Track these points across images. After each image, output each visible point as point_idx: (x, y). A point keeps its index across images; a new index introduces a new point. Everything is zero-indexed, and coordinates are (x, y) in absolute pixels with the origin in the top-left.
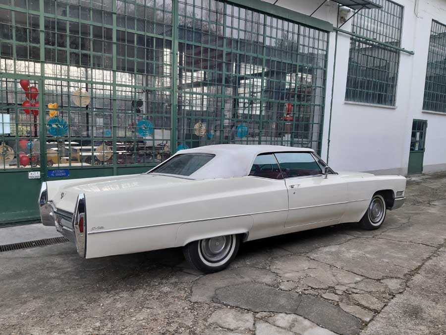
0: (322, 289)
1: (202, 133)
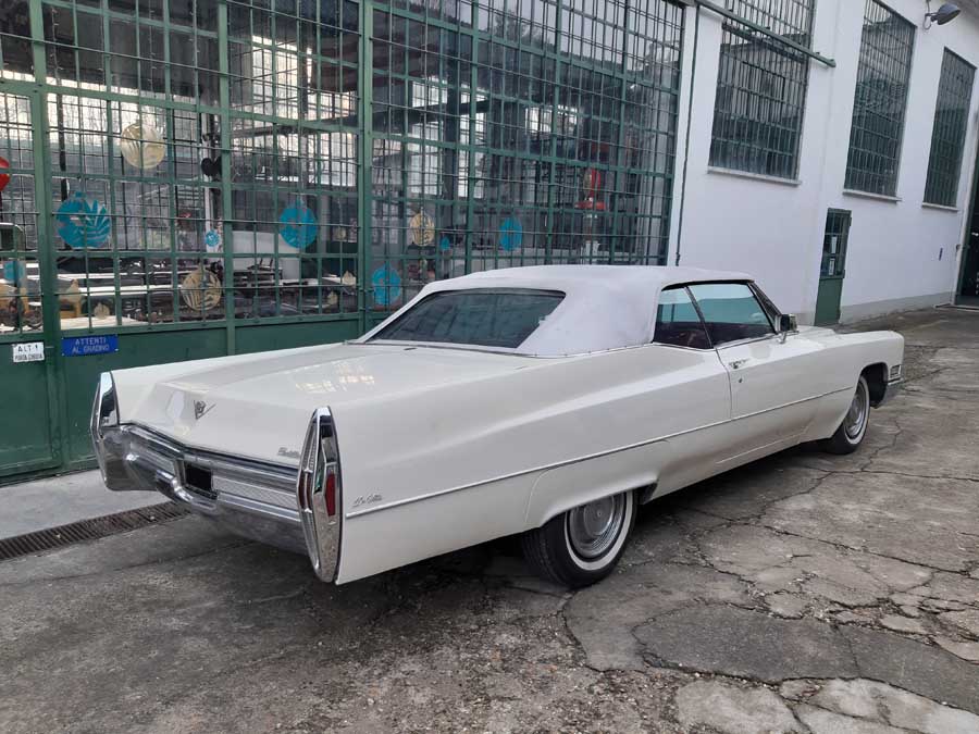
0: (867, 606)
1: (428, 237)
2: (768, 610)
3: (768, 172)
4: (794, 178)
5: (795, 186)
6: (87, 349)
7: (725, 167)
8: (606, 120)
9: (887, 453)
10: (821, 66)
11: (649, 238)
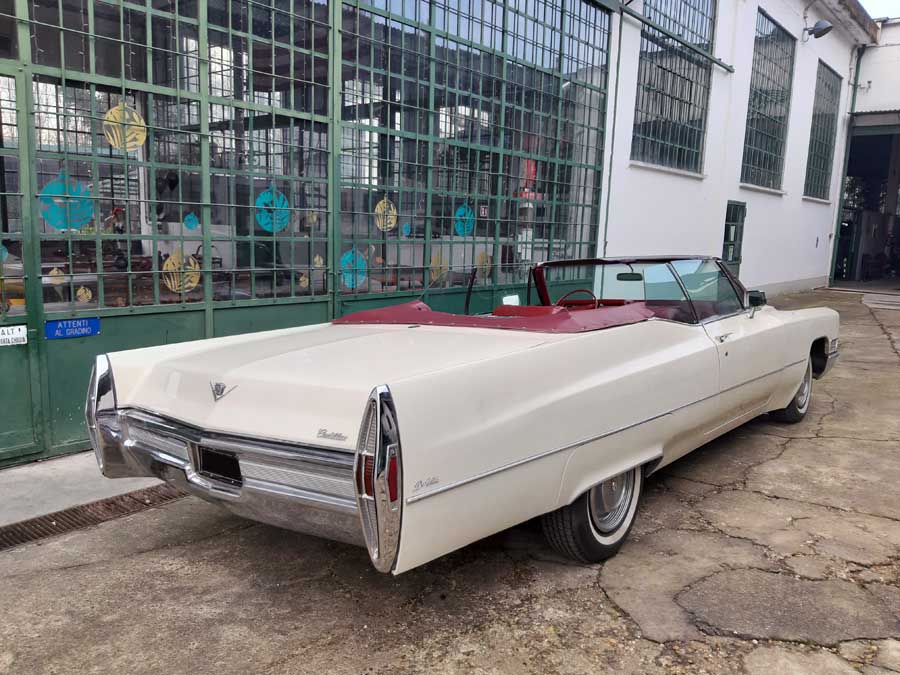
0: (881, 564)
1: (390, 223)
2: (794, 574)
3: (679, 167)
4: (700, 172)
5: (701, 179)
6: (69, 332)
7: (643, 160)
8: (545, 114)
9: (832, 419)
10: (722, 72)
11: (582, 226)
